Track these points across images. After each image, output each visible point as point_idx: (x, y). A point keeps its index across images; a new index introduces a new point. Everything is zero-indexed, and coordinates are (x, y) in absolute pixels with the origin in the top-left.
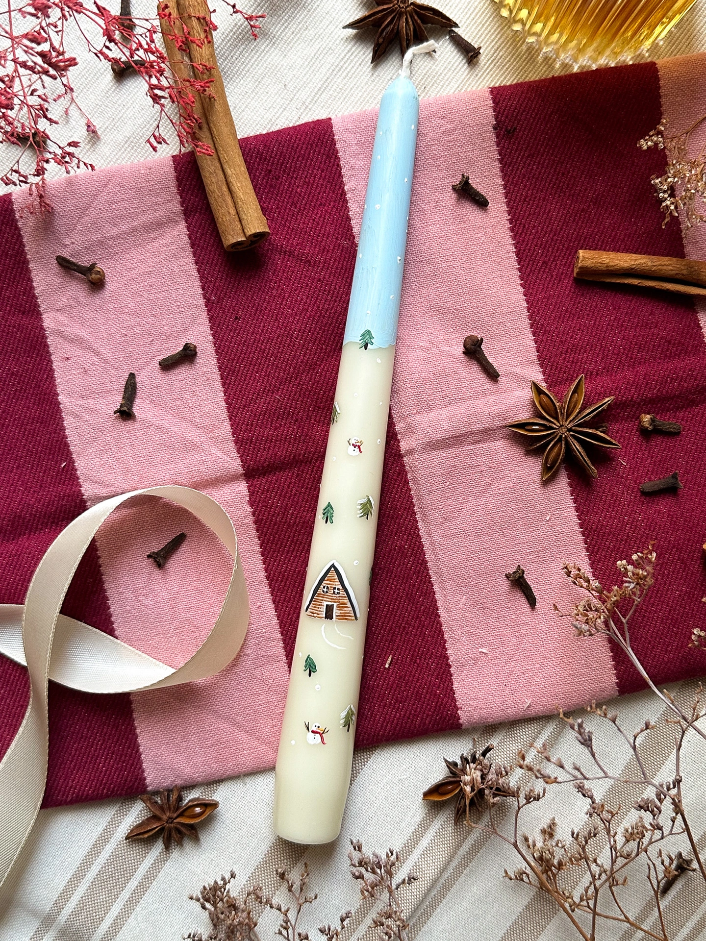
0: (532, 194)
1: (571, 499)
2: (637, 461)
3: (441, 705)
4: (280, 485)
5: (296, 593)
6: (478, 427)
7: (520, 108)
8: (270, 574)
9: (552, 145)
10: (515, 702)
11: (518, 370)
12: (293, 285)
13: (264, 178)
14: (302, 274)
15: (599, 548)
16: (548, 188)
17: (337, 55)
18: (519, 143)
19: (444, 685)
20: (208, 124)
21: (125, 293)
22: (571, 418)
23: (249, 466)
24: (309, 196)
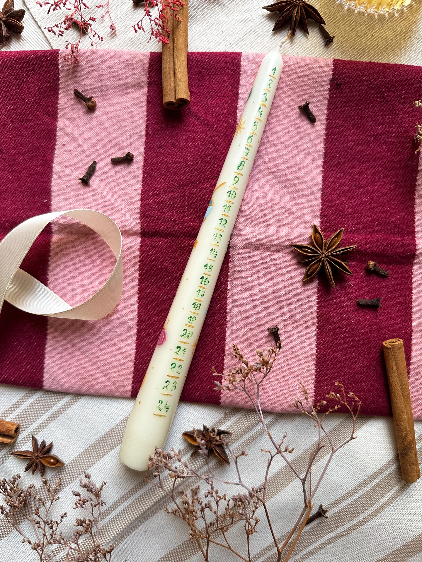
0: (342, 124)
1: (316, 297)
2: (359, 286)
4: (159, 245)
5: (152, 306)
6: (276, 243)
7: (348, 73)
8: (140, 292)
9: (360, 99)
11: (307, 218)
12: (195, 135)
13: (196, 75)
14: (202, 131)
15: (324, 328)
16: (351, 123)
17: (255, 23)
18: (342, 93)
19: (217, 378)
20: (173, 36)
21: (104, 117)
22: (330, 250)
23: (144, 229)
24: (218, 90)
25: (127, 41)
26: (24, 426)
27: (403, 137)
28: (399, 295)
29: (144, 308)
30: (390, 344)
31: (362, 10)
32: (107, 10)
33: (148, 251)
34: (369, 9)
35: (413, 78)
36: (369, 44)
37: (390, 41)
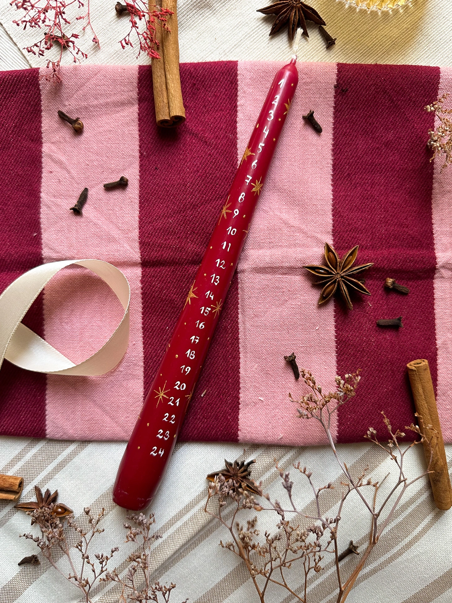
0: (349, 132)
1: (334, 320)
2: (378, 305)
3: (229, 425)
4: (161, 275)
5: (158, 341)
6: (287, 265)
7: (353, 78)
8: (144, 327)
9: (367, 105)
10: (273, 433)
11: (319, 236)
12: (193, 154)
13: (190, 88)
14: (200, 149)
15: (344, 352)
16: (359, 130)
17: (250, 28)
18: (348, 99)
19: (233, 414)
20: (163, 48)
21: (93, 140)
22: (345, 270)
23: (145, 259)
24: (215, 103)
25: (112, 54)
26: (27, 479)
27: (416, 143)
28: (420, 312)
29: (150, 344)
30: (415, 365)
31: (364, 7)
32: (88, 21)
33: (150, 282)
34: (372, 7)
35: (423, 79)
36: (373, 44)
37: (395, 39)
